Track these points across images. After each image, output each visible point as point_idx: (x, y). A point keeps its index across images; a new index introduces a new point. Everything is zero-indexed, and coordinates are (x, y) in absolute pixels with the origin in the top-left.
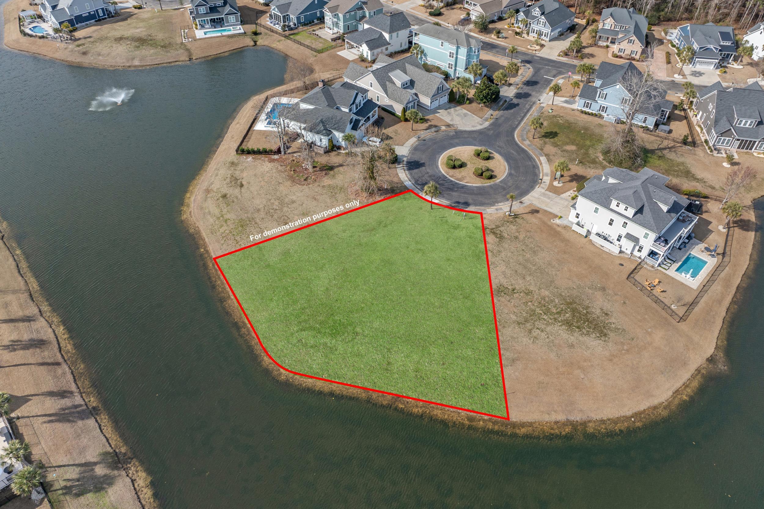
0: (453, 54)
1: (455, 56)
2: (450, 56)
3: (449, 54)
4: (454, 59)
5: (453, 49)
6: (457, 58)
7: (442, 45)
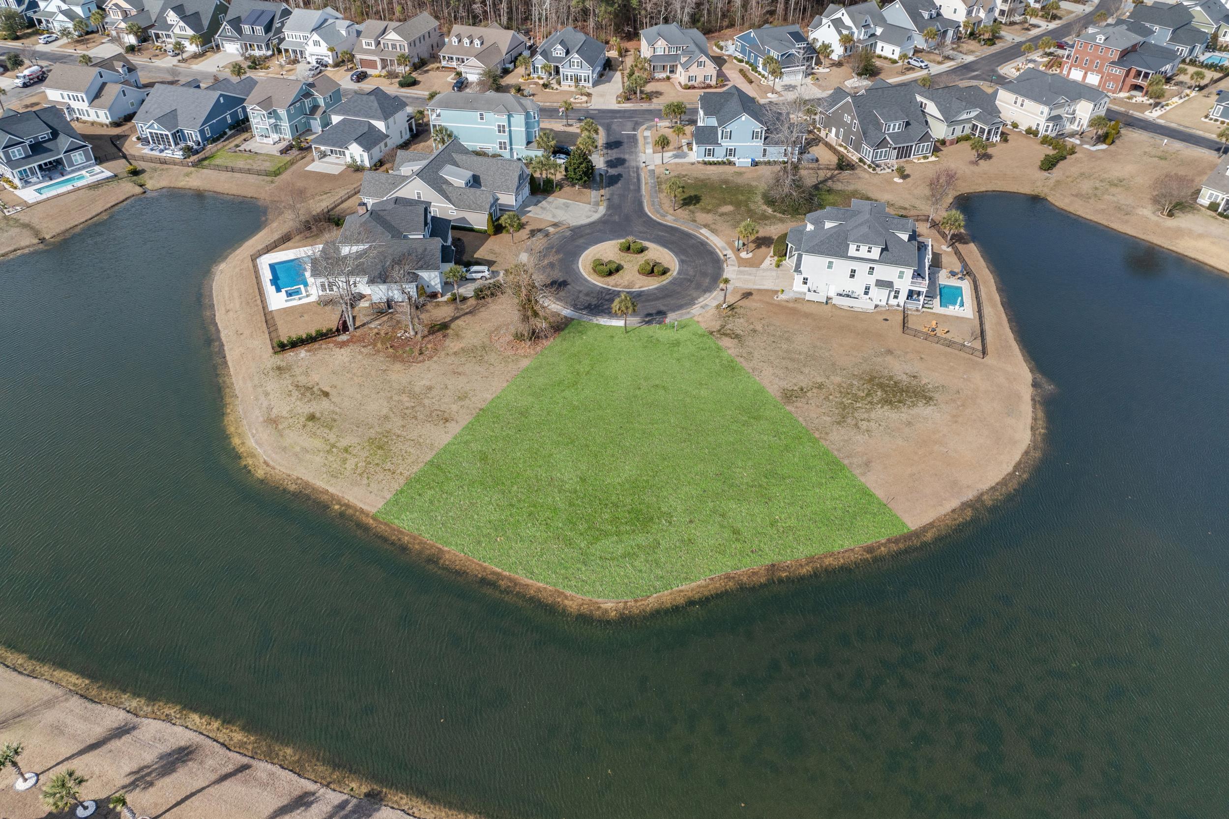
0: (504, 126)
1: (507, 129)
2: (499, 131)
3: (497, 129)
4: (507, 134)
5: (503, 120)
6: (510, 131)
7: (482, 119)
